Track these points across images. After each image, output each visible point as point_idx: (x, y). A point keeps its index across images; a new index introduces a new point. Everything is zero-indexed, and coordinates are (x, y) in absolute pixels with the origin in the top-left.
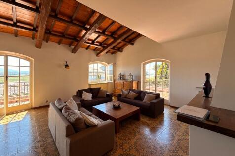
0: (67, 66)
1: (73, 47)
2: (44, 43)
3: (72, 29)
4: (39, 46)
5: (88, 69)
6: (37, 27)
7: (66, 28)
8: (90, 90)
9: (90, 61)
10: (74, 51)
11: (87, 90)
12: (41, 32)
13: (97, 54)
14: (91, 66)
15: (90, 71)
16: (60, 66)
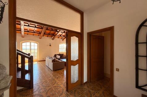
0: (50, 45)
1: (52, 38)
2: (43, 37)
3: (52, 32)
4: (40, 38)
5: (59, 46)
6: (41, 32)
7: (50, 32)
8: (59, 55)
9: (60, 43)
10: (53, 39)
11: (58, 55)
12: (42, 34)
13: (63, 40)
14: (60, 45)
15: (60, 47)
16: (48, 45)
